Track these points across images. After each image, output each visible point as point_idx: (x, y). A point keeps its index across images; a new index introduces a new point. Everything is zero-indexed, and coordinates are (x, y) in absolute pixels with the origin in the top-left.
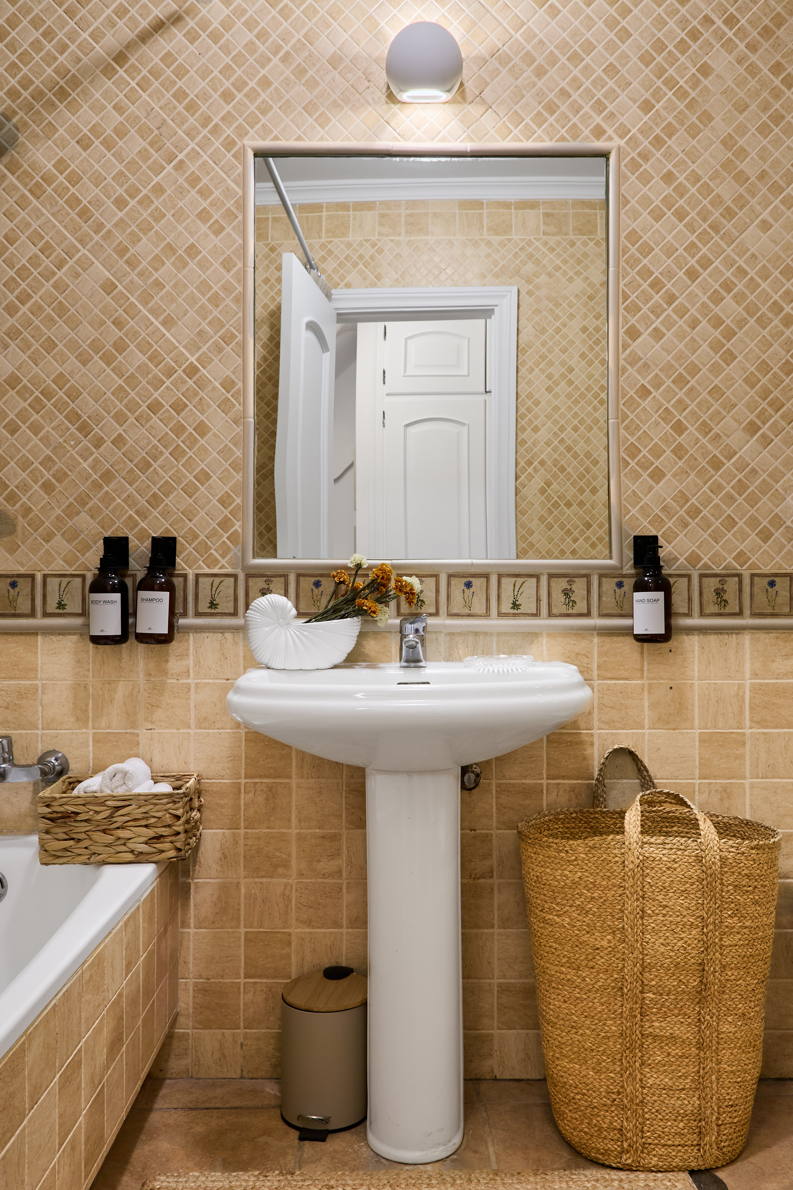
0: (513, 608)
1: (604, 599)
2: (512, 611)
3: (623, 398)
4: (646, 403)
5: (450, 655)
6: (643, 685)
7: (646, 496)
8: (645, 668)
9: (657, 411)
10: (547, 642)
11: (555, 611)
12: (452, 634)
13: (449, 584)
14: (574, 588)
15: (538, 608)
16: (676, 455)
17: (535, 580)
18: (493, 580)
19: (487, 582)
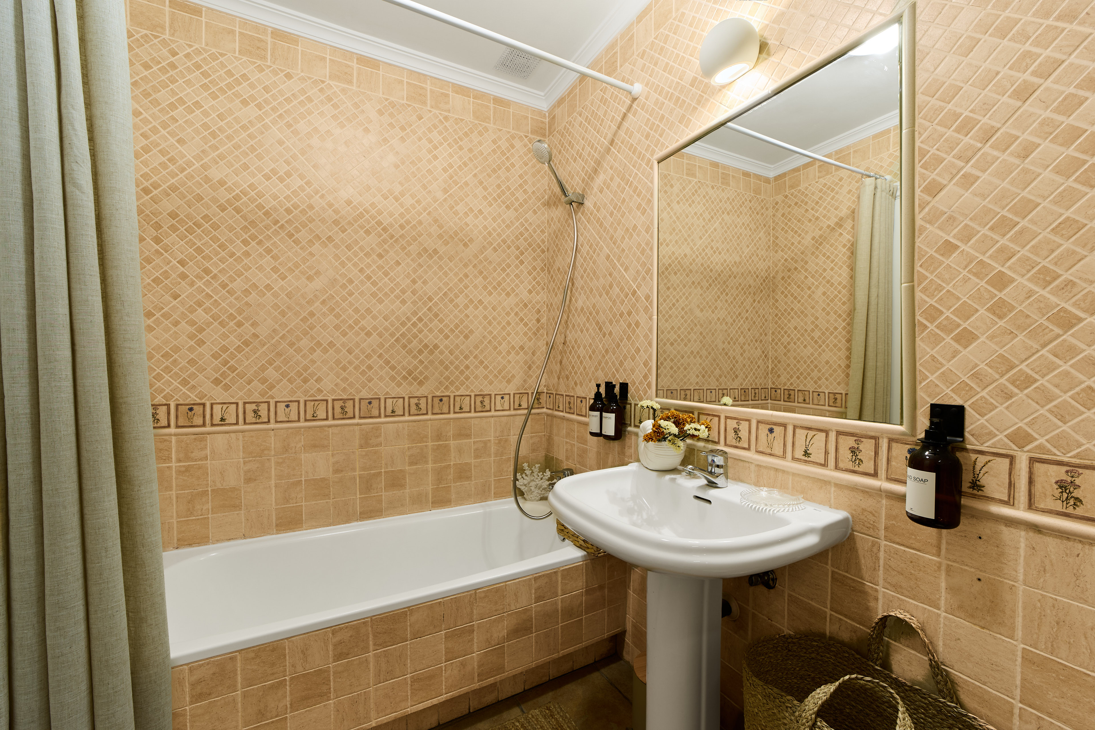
0: (805, 455)
1: (893, 463)
2: (804, 458)
3: (920, 259)
4: (952, 260)
5: (758, 481)
6: (940, 563)
7: (949, 361)
8: (944, 546)
9: (966, 267)
10: (834, 491)
11: (841, 465)
12: (758, 466)
13: (757, 428)
14: (861, 447)
15: (826, 459)
16: (994, 313)
17: (824, 434)
18: (790, 429)
19: (785, 430)
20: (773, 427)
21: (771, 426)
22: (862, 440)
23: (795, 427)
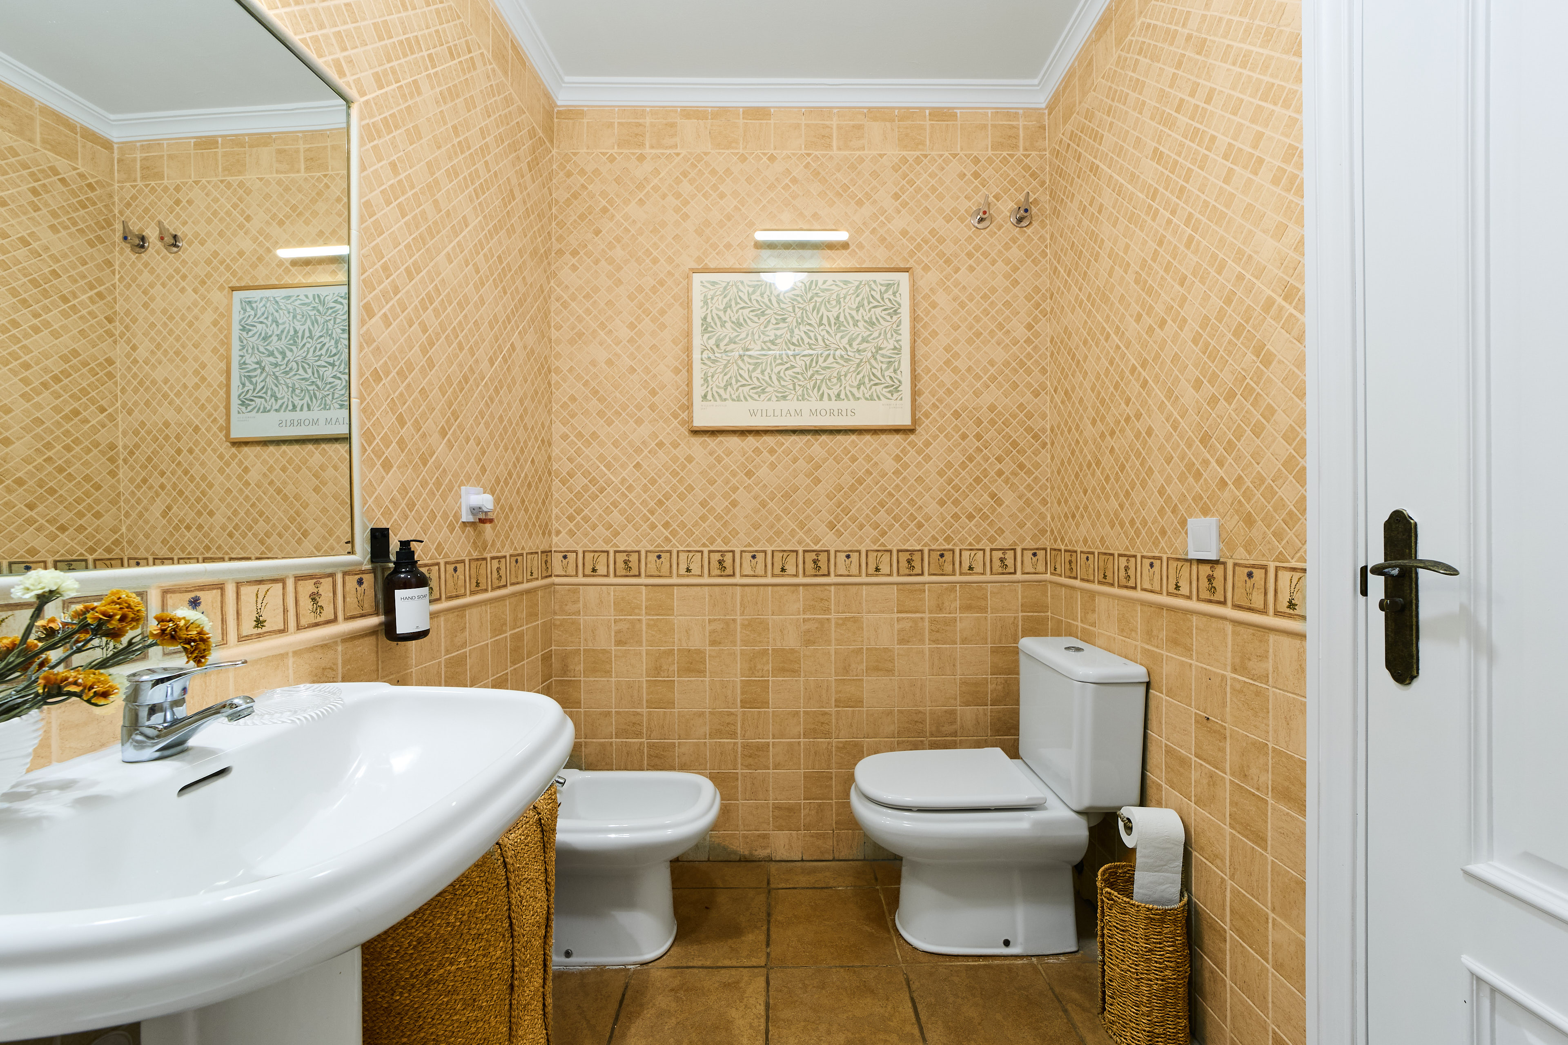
0: (256, 627)
1: (348, 599)
2: (255, 631)
7: (379, 485)
10: (293, 662)
11: (302, 622)
14: (320, 591)
15: (285, 622)
17: (280, 585)
18: (230, 590)
19: (222, 595)
20: (198, 594)
21: (193, 595)
22: (321, 580)
23: (238, 585)
